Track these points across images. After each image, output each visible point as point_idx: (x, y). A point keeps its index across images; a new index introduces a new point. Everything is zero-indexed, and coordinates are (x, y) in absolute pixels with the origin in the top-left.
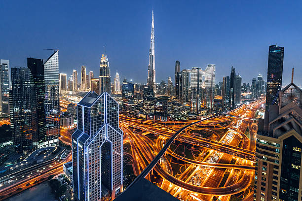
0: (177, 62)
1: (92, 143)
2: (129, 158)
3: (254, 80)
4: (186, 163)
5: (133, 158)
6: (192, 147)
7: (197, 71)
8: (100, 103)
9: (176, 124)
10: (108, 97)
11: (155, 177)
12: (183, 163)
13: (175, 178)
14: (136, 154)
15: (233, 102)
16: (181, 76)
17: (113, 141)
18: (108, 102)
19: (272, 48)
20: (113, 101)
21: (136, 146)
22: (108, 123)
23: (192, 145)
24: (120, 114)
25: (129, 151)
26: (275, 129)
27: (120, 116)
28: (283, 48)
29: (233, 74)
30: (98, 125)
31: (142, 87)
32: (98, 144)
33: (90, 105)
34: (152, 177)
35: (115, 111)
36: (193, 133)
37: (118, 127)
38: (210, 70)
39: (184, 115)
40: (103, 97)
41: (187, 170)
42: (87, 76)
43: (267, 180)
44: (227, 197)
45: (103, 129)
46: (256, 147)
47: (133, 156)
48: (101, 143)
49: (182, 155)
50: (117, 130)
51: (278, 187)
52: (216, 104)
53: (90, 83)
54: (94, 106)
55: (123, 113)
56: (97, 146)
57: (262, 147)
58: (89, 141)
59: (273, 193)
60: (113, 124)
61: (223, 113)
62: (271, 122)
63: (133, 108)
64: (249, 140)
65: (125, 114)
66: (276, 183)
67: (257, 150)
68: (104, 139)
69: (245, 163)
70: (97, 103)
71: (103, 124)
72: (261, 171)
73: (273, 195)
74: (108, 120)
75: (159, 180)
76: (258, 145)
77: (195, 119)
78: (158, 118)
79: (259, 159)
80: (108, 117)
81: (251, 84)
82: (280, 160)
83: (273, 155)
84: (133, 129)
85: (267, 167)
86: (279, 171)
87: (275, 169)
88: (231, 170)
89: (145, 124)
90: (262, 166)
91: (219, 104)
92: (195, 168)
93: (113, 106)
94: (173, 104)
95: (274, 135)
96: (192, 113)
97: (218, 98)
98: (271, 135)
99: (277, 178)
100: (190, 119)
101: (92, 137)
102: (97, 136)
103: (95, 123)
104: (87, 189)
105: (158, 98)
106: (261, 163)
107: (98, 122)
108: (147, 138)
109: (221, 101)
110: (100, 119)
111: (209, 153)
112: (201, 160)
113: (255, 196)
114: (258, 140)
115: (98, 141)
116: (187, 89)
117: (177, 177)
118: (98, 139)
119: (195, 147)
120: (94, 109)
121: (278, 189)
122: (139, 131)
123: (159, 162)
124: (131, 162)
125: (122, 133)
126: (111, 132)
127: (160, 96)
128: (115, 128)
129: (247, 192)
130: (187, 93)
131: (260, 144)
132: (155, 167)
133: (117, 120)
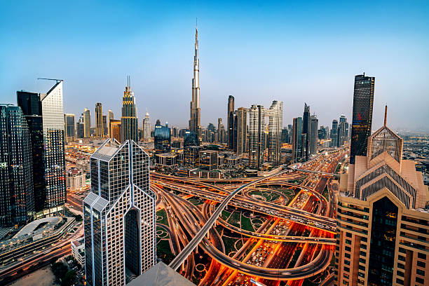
0: (230, 97)
1: (113, 211)
2: (164, 230)
3: (335, 122)
4: (244, 236)
5: (170, 231)
6: (252, 215)
7: (257, 110)
8: (123, 154)
9: (229, 183)
10: (134, 146)
11: (201, 257)
12: (239, 236)
13: (228, 257)
14: (174, 225)
15: (307, 152)
16: (236, 116)
17: (142, 208)
18: (134, 153)
19: (359, 79)
20: (141, 152)
22: (134, 182)
23: (252, 212)
24: (151, 169)
25: (165, 221)
26: (362, 188)
27: (151, 173)
28: (374, 78)
29: (306, 114)
30: (120, 186)
31: (182, 133)
32: (121, 212)
33: (108, 158)
34: (196, 256)
35: (144, 166)
36: (253, 195)
37: (148, 189)
38: (275, 108)
39: (240, 171)
40: (127, 146)
41: (244, 245)
42: (105, 117)
43: (352, 257)
44: (299, 280)
45: (128, 191)
46: (338, 213)
47: (170, 228)
48: (125, 211)
49: (238, 226)
50: (147, 192)
51: (366, 265)
52: (284, 155)
53: (108, 126)
54: (115, 159)
55: (156, 169)
56: (119, 214)
57: (345, 213)
58: (108, 208)
59: (359, 274)
60: (141, 183)
61: (294, 167)
62: (357, 179)
63: (169, 161)
64: (328, 203)
65: (158, 170)
66: (364, 261)
67: (339, 217)
68: (129, 206)
69: (323, 235)
70: (119, 155)
71: (127, 184)
72: (344, 244)
73: (359, 277)
74: (134, 178)
75: (207, 260)
76: (340, 211)
77: (256, 176)
78: (204, 175)
79: (341, 229)
80: (134, 175)
81: (331, 128)
82: (369, 229)
83: (359, 224)
84: (170, 190)
85: (353, 239)
86: (368, 244)
87: (362, 242)
88: (304, 244)
89: (187, 183)
90: (345, 238)
91: (288, 155)
92: (255, 243)
93: (141, 159)
94: (226, 156)
95: (361, 195)
96: (251, 169)
97: (286, 146)
98: (357, 196)
99: (364, 254)
100: (248, 176)
101: (112, 203)
102: (118, 201)
103: (116, 183)
104: (105, 276)
105: (205, 147)
106: (344, 234)
107: (120, 182)
108: (189, 204)
109: (290, 152)
110: (123, 177)
111: (273, 222)
112: (263, 232)
113: (336, 279)
114: (340, 204)
115: (121, 208)
116: (245, 135)
117: (231, 256)
118: (121, 205)
119: (255, 213)
120: (115, 163)
121: (367, 269)
122: (178, 193)
123: (206, 235)
124: (168, 237)
125: (154, 197)
126: (139, 195)
127: (208, 144)
128: (144, 190)
129: (325, 273)
130: (245, 141)
131: (343, 209)
132: (201, 243)
133: (148, 179)
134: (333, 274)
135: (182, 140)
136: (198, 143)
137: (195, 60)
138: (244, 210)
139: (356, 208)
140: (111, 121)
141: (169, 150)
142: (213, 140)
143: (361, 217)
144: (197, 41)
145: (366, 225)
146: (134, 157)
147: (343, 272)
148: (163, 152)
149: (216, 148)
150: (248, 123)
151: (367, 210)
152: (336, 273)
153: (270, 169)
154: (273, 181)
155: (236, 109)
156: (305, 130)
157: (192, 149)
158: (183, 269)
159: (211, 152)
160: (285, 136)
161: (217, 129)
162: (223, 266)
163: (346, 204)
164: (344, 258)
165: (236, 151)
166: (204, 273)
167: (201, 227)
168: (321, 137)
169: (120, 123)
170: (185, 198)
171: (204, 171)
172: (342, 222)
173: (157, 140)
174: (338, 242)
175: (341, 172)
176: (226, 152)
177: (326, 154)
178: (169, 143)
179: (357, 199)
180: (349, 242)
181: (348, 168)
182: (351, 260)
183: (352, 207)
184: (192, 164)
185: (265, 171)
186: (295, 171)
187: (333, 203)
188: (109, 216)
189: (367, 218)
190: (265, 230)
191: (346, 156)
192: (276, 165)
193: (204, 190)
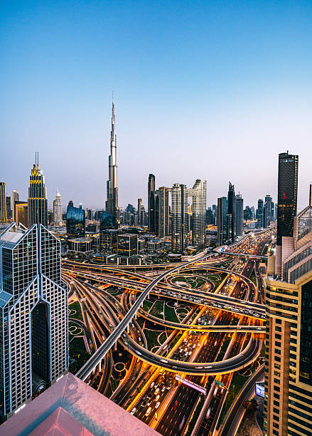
0: (151, 175)
1: (17, 306)
2: (78, 326)
3: (260, 202)
4: (167, 328)
5: (84, 327)
6: (176, 304)
7: (180, 189)
8: (30, 241)
9: (150, 269)
10: (42, 231)
11: (120, 354)
12: (163, 328)
13: (151, 352)
14: (89, 320)
15: (233, 234)
16: (157, 197)
17: (52, 301)
18: (43, 239)
19: (283, 157)
20: (51, 238)
21: (89, 306)
22: (43, 272)
23: (176, 301)
24: (63, 257)
25: (78, 315)
26: (290, 271)
27: (63, 261)
28: (297, 156)
29: (231, 193)
30: (26, 276)
31: (99, 215)
32: (27, 307)
33: (12, 245)
34: (115, 354)
35: (55, 253)
36: (177, 282)
37: (59, 279)
38: (199, 187)
39: (162, 256)
40: (34, 231)
41: (168, 339)
42: (8, 198)
43: (283, 345)
44: (228, 374)
45: (36, 283)
46: (267, 299)
47: (85, 323)
48: (32, 306)
49: (161, 317)
50: (58, 283)
51: (297, 353)
52: (209, 237)
53: (12, 209)
54: (20, 246)
55: (68, 256)
56: (25, 310)
57: (275, 298)
58: (11, 303)
59: (290, 363)
60: (51, 273)
61: (220, 250)
62: (284, 261)
63: (83, 247)
64: (256, 288)
65: (71, 257)
66: (294, 349)
67: (268, 303)
68: (36, 300)
69: (252, 322)
70: (25, 241)
71: (35, 274)
72: (274, 332)
73: (291, 367)
74: (43, 268)
75: (127, 358)
76: (268, 296)
77: (180, 261)
78: (123, 261)
79: (271, 316)
80: (43, 264)
81: (256, 208)
82: (299, 314)
83: (289, 308)
84: (84, 279)
85: (282, 326)
86: (298, 330)
87: (292, 329)
88: (232, 333)
89: (104, 272)
90: (274, 324)
91: (213, 237)
92: (181, 335)
93: (51, 246)
94: (147, 239)
95: (289, 278)
96: (174, 253)
97: (211, 228)
98: (286, 280)
99: (295, 341)
100: (171, 261)
101: (16, 297)
102: (24, 294)
103: (21, 273)
104: (7, 384)
105: (123, 230)
106: (274, 321)
107: (26, 272)
108: (105, 294)
109: (215, 234)
110: (30, 267)
111: (199, 311)
112: (189, 323)
113: (267, 371)
114: (268, 288)
115: (27, 303)
116: (167, 217)
117: (154, 351)
118: (27, 298)
119: (180, 302)
120: (20, 251)
121: (298, 357)
122: (94, 282)
123: (126, 329)
124: (82, 334)
125: (66, 288)
126: (48, 287)
127: (127, 227)
128: (55, 280)
129: (255, 365)
130: (167, 223)
131: (271, 293)
132: (120, 338)
133: (59, 267)
134: (263, 365)
135: (98, 223)
136: (116, 226)
137: (112, 135)
138: (167, 300)
139: (285, 292)
140: (16, 202)
141: (83, 235)
142: (133, 222)
143: (290, 301)
144: (113, 115)
145: (295, 310)
146: (43, 243)
147: (274, 362)
148: (77, 237)
149: (135, 231)
150: (170, 204)
151: (295, 294)
152: (267, 363)
153: (194, 253)
154: (198, 265)
155: (157, 188)
156: (230, 211)
157: (109, 233)
158: (100, 370)
159: (130, 236)
160: (209, 217)
161: (137, 210)
162: (146, 363)
163: (275, 289)
164: (274, 347)
165: (157, 235)
166: (124, 373)
167: (121, 320)
168: (246, 218)
169: (26, 205)
170: (101, 288)
171: (123, 257)
172: (271, 308)
173: (70, 223)
174: (267, 330)
175: (268, 254)
176: (147, 236)
177: (253, 235)
178: (84, 227)
179: (285, 283)
180: (279, 329)
181: (274, 250)
182: (282, 349)
183: (280, 291)
184: (109, 250)
185: (189, 255)
186: (220, 255)
187: (260, 287)
188: (12, 313)
189: (296, 302)
190: (191, 320)
191: (273, 237)
192: (201, 248)
193: (123, 278)
